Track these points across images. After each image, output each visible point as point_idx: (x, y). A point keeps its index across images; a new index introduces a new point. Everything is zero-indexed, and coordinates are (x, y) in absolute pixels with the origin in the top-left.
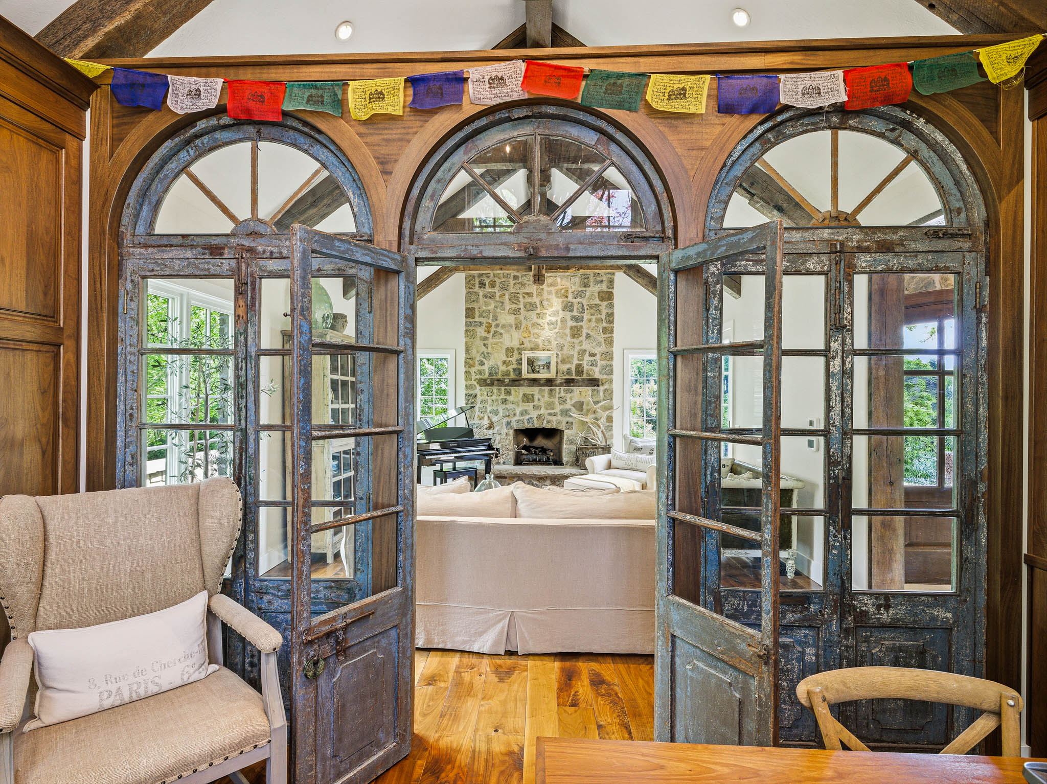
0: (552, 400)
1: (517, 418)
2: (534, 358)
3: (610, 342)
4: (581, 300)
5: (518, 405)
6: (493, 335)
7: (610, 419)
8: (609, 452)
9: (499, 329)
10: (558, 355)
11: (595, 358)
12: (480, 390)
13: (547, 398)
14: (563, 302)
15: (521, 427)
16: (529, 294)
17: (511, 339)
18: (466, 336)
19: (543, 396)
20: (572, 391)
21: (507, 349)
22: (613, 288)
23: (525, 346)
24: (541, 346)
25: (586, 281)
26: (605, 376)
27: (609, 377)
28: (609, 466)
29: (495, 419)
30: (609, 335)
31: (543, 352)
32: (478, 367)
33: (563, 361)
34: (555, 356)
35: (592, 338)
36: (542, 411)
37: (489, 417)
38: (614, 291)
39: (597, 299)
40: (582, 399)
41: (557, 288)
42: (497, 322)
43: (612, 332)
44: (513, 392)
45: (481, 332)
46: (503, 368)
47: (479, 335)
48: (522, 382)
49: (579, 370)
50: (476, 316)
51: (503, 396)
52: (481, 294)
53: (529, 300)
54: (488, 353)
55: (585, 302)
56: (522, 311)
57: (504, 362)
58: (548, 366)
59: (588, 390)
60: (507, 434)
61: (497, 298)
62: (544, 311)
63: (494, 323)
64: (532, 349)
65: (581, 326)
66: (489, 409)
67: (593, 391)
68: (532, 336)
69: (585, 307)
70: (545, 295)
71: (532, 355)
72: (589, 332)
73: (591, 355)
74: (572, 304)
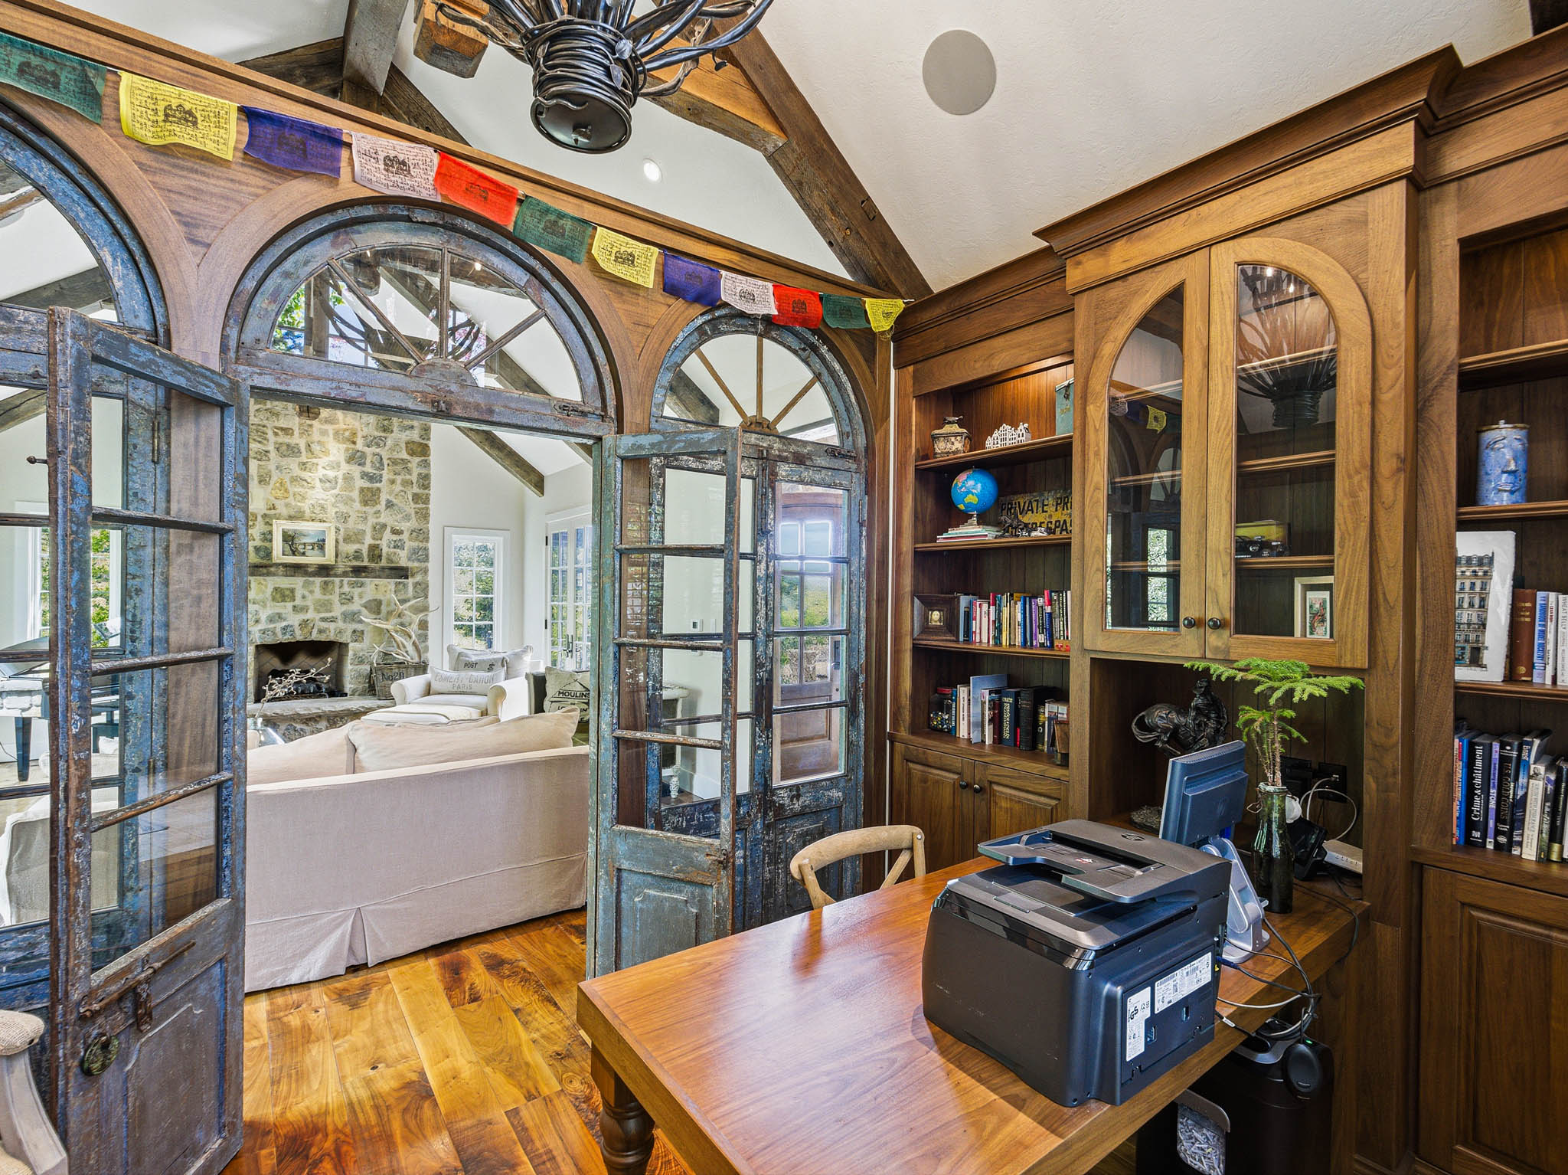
0: (326, 597)
1: (260, 627)
2: (295, 531)
3: (424, 515)
4: (378, 450)
5: (265, 606)
7: (424, 625)
8: (424, 671)
10: (338, 529)
11: (400, 537)
13: (318, 595)
14: (347, 450)
15: (269, 640)
16: (287, 431)
19: (312, 592)
20: (362, 585)
22: (429, 439)
23: (278, 511)
24: (308, 514)
25: (386, 423)
26: (416, 564)
27: (423, 565)
28: (428, 691)
30: (423, 506)
31: (311, 523)
34: (333, 530)
35: (396, 508)
36: (310, 615)
38: (431, 444)
39: (404, 451)
40: (379, 597)
41: (336, 426)
43: (426, 500)
44: (254, 585)
48: (272, 569)
49: (375, 553)
53: (286, 439)
55: (385, 454)
56: (273, 454)
58: (321, 545)
59: (389, 584)
62: (315, 460)
64: (290, 518)
65: (379, 489)
67: (397, 584)
68: (291, 497)
69: (386, 462)
70: (316, 436)
71: (291, 526)
72: (391, 498)
73: (395, 532)
74: (363, 455)
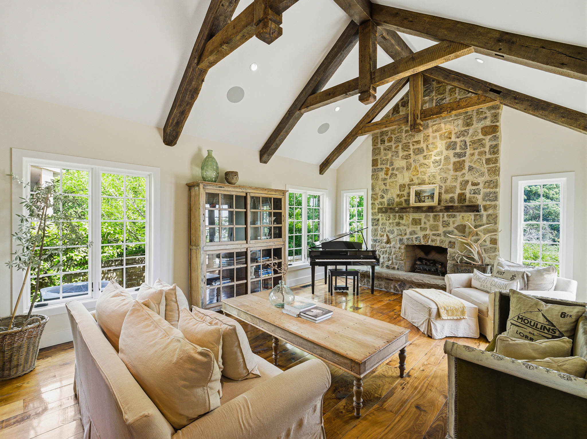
0: (436, 223)
1: (407, 237)
2: (421, 190)
3: (495, 171)
4: (464, 138)
5: (409, 227)
6: (390, 177)
7: (493, 241)
9: (394, 172)
10: (441, 187)
11: (478, 187)
12: (382, 216)
13: (432, 222)
14: (446, 143)
15: (410, 243)
16: (418, 142)
17: (403, 178)
18: (372, 179)
19: (429, 220)
20: (454, 216)
21: (400, 186)
22: (498, 121)
23: (414, 182)
24: (427, 181)
25: (468, 121)
26: (488, 203)
27: (493, 203)
28: (467, 285)
29: (391, 236)
30: (494, 165)
31: (428, 185)
32: (380, 200)
33: (446, 192)
34: (438, 188)
35: (475, 170)
36: (428, 232)
37: (387, 235)
38: (499, 124)
39: (480, 134)
40: (465, 223)
41: (441, 132)
42: (393, 167)
43: (496, 161)
44: (404, 217)
45: (382, 175)
46: (397, 200)
47: (380, 177)
48: (408, 210)
49: (462, 197)
50: (379, 164)
51: (397, 220)
52: (382, 148)
53: (417, 146)
54: (386, 190)
55: (468, 139)
56: (412, 156)
57: (398, 195)
58: (432, 196)
59: (471, 216)
60: (399, 248)
61: (393, 149)
62: (430, 153)
63: (391, 168)
64: (419, 184)
65: (464, 161)
66: (387, 229)
67: (475, 216)
68: (420, 174)
69: (468, 144)
70: (431, 140)
71: (418, 188)
72: (472, 165)
73: (474, 184)
74: (455, 143)
